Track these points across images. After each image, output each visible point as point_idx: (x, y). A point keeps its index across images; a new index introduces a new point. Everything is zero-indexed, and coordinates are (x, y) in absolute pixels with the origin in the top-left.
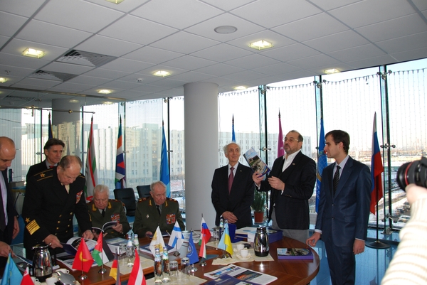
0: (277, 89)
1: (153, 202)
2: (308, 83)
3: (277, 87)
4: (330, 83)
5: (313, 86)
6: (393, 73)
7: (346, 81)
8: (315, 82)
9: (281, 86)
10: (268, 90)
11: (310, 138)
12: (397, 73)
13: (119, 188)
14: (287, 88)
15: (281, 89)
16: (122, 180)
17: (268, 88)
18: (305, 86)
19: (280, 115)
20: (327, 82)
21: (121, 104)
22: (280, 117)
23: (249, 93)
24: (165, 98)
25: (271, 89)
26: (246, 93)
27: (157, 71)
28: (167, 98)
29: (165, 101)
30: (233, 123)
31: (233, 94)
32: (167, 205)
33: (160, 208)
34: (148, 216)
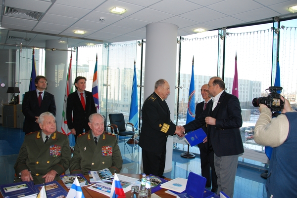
0: (236, 35)
1: (91, 136)
2: (266, 29)
3: (236, 33)
4: (289, 29)
5: (271, 32)
8: (273, 28)
10: (227, 36)
11: (261, 82)
14: (246, 34)
17: (228, 34)
19: (236, 58)
20: (285, 28)
21: (105, 47)
22: (236, 60)
23: (210, 38)
24: (139, 42)
25: (230, 35)
26: (207, 38)
27: (113, 8)
28: (141, 42)
29: (139, 44)
30: (193, 63)
31: (197, 39)
32: (104, 138)
33: (97, 141)
34: (85, 149)
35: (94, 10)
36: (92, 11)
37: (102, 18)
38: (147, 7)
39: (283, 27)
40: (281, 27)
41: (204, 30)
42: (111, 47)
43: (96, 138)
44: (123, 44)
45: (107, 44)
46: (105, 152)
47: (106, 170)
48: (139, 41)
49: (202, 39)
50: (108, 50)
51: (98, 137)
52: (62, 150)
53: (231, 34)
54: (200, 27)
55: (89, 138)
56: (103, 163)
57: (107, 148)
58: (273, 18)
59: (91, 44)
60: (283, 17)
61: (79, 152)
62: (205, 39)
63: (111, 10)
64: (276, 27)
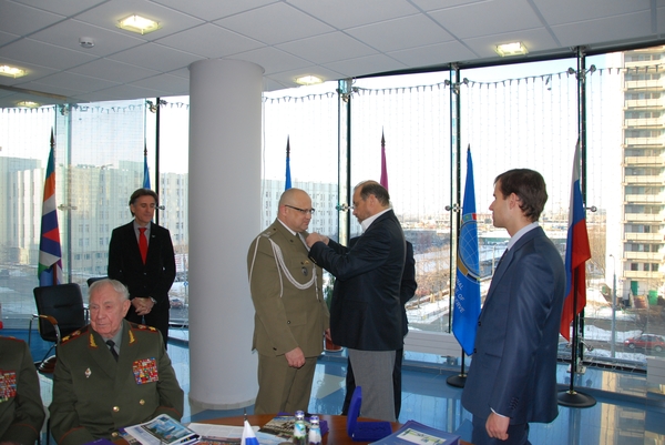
0: (374, 92)
2: (434, 83)
3: (374, 88)
4: (477, 85)
6: (597, 72)
7: (507, 83)
9: (380, 88)
10: (355, 95)
12: (605, 72)
13: (47, 283)
14: (394, 91)
15: (380, 92)
16: (53, 267)
17: (356, 90)
19: (383, 141)
20: (470, 84)
21: (62, 112)
22: (383, 145)
23: (318, 97)
24: (150, 103)
25: (361, 91)
26: (311, 97)
27: (127, 18)
28: (155, 103)
29: (151, 108)
30: (288, 153)
31: (287, 99)
32: (132, 340)
33: (117, 350)
34: (89, 373)
35: (72, 17)
36: (68, 18)
37: (87, 40)
38: (211, 22)
39: (466, 81)
41: (318, 80)
43: (111, 343)
44: (110, 107)
45: (67, 105)
46: (142, 375)
47: (163, 419)
48: (150, 100)
49: (299, 100)
50: (70, 122)
51: (116, 339)
52: (20, 382)
53: (364, 89)
55: (93, 344)
56: (142, 402)
57: (144, 364)
59: (30, 104)
61: (70, 381)
62: (306, 99)
63: (119, 21)
64: (454, 81)
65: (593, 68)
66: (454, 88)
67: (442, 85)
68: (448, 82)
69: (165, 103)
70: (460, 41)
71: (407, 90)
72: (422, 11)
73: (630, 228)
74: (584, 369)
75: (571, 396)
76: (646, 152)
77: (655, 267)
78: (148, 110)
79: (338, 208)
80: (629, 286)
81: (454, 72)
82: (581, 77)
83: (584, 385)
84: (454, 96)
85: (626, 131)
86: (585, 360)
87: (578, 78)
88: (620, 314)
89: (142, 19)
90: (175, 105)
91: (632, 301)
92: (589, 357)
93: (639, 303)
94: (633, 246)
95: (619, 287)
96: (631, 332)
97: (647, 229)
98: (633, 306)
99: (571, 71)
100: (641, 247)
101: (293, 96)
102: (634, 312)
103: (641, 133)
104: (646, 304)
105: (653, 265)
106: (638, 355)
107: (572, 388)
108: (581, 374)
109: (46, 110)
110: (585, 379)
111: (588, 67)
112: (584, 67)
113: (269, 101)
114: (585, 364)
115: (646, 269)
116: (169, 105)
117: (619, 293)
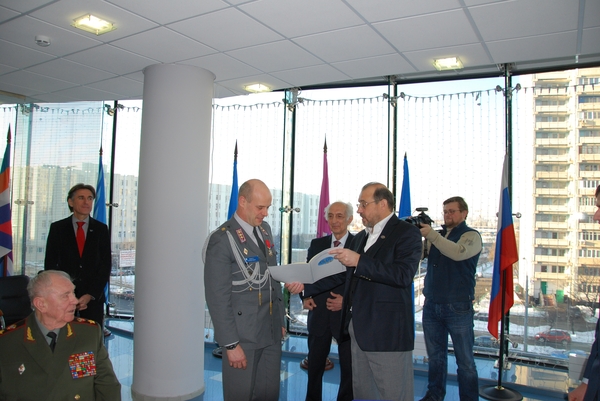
2: (374, 95)
3: (318, 99)
4: (413, 99)
6: (522, 90)
7: (441, 98)
9: (324, 99)
10: (300, 105)
14: (336, 103)
15: (324, 103)
16: (4, 258)
17: (301, 100)
18: (368, 101)
19: (325, 148)
20: (407, 98)
21: (23, 112)
23: (265, 106)
24: (108, 106)
25: (305, 102)
26: (259, 106)
27: (82, 17)
28: (112, 107)
29: (108, 112)
30: (236, 156)
31: (237, 107)
32: (70, 333)
34: (23, 369)
35: (27, 13)
36: (23, 14)
37: (43, 38)
38: (165, 25)
39: (403, 95)
40: (399, 94)
41: (266, 88)
42: (36, 114)
43: (51, 335)
44: (70, 109)
45: (28, 106)
46: (79, 369)
48: (107, 102)
49: (248, 108)
50: (31, 122)
53: (308, 100)
54: (260, 81)
55: (30, 337)
56: (76, 397)
57: (81, 358)
58: (389, 77)
60: (402, 78)
62: (254, 107)
63: (75, 20)
64: (392, 95)
65: (518, 87)
66: (392, 101)
67: (381, 99)
68: (386, 96)
69: (122, 107)
70: (401, 54)
71: (348, 102)
72: (367, 22)
73: (540, 234)
74: (510, 365)
75: (499, 391)
76: (554, 168)
77: (561, 269)
78: (106, 113)
79: (282, 210)
80: (539, 286)
81: (392, 87)
82: (507, 94)
83: (509, 380)
84: (392, 108)
85: (537, 149)
86: (510, 356)
87: (506, 95)
88: (531, 310)
89: (98, 19)
90: (131, 110)
91: (542, 299)
92: (513, 354)
93: (548, 302)
94: (543, 250)
95: (531, 286)
96: (541, 327)
97: (555, 236)
98: (543, 304)
99: (498, 89)
100: (550, 252)
101: (242, 104)
102: (543, 309)
103: (550, 151)
104: (554, 302)
105: (560, 267)
106: (548, 348)
107: (500, 383)
108: (507, 370)
109: (7, 110)
110: (510, 374)
111: (514, 85)
112: (510, 86)
113: (220, 108)
114: (511, 360)
115: (554, 270)
116: (125, 109)
117: (531, 293)
